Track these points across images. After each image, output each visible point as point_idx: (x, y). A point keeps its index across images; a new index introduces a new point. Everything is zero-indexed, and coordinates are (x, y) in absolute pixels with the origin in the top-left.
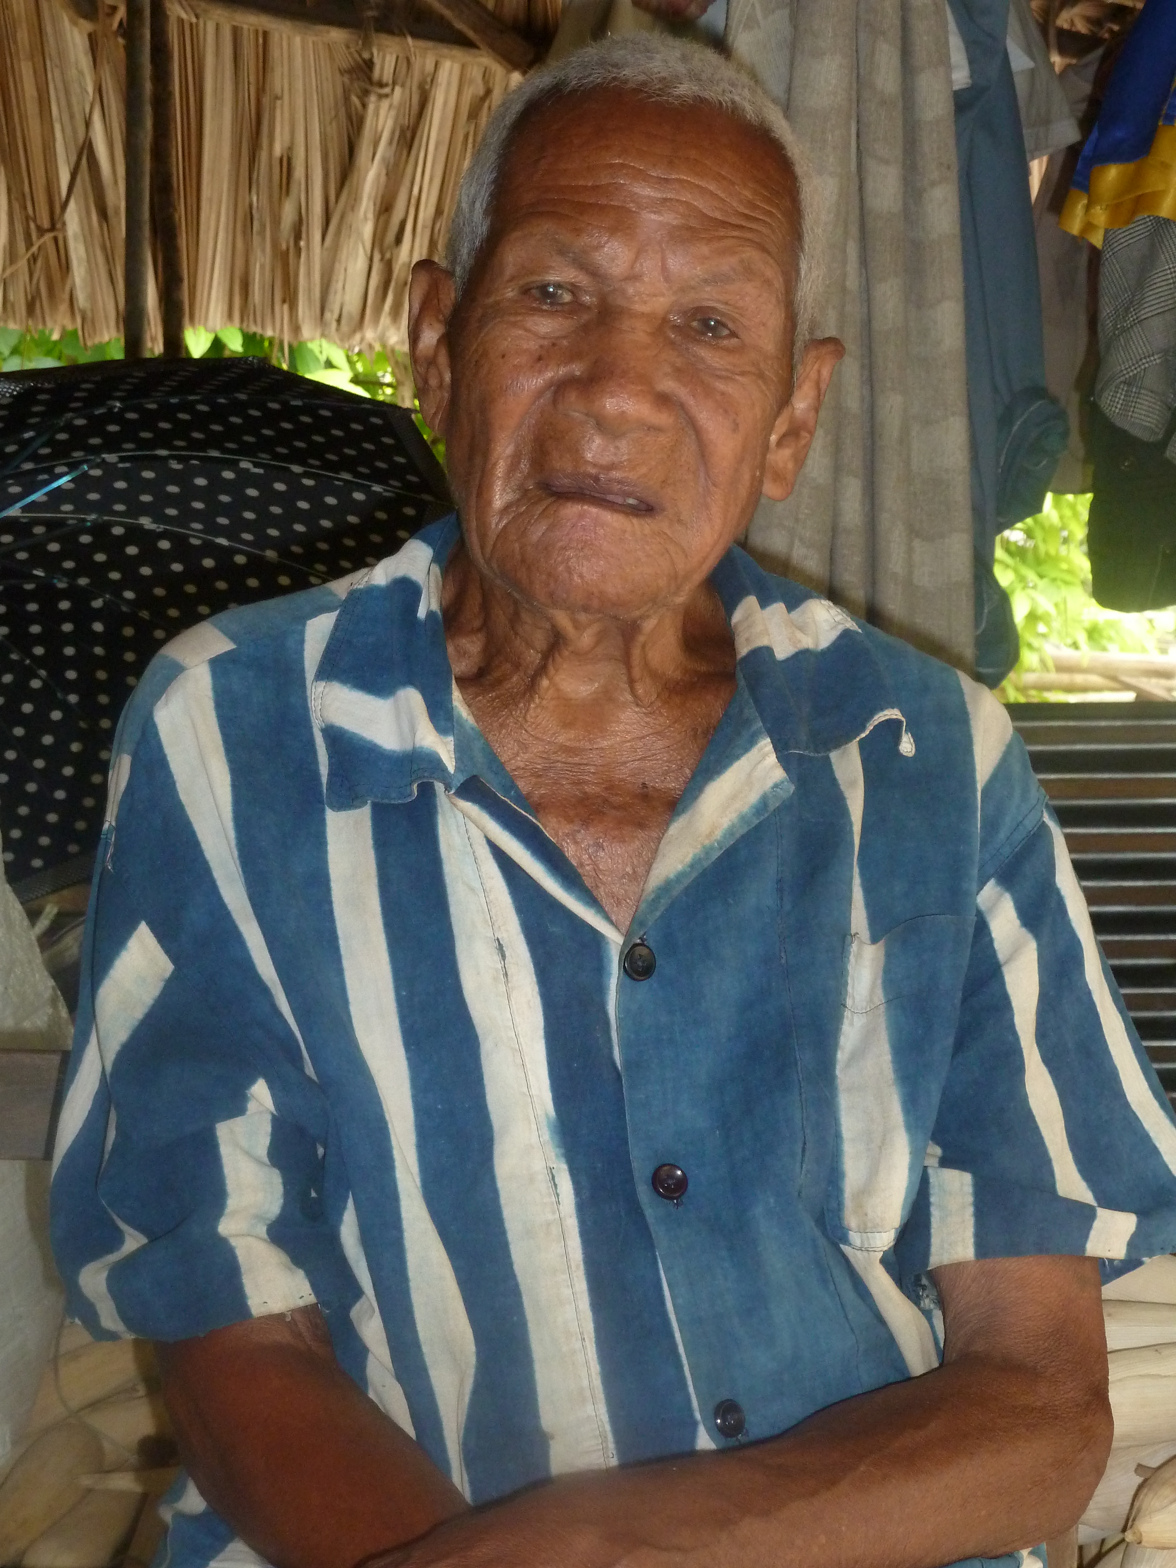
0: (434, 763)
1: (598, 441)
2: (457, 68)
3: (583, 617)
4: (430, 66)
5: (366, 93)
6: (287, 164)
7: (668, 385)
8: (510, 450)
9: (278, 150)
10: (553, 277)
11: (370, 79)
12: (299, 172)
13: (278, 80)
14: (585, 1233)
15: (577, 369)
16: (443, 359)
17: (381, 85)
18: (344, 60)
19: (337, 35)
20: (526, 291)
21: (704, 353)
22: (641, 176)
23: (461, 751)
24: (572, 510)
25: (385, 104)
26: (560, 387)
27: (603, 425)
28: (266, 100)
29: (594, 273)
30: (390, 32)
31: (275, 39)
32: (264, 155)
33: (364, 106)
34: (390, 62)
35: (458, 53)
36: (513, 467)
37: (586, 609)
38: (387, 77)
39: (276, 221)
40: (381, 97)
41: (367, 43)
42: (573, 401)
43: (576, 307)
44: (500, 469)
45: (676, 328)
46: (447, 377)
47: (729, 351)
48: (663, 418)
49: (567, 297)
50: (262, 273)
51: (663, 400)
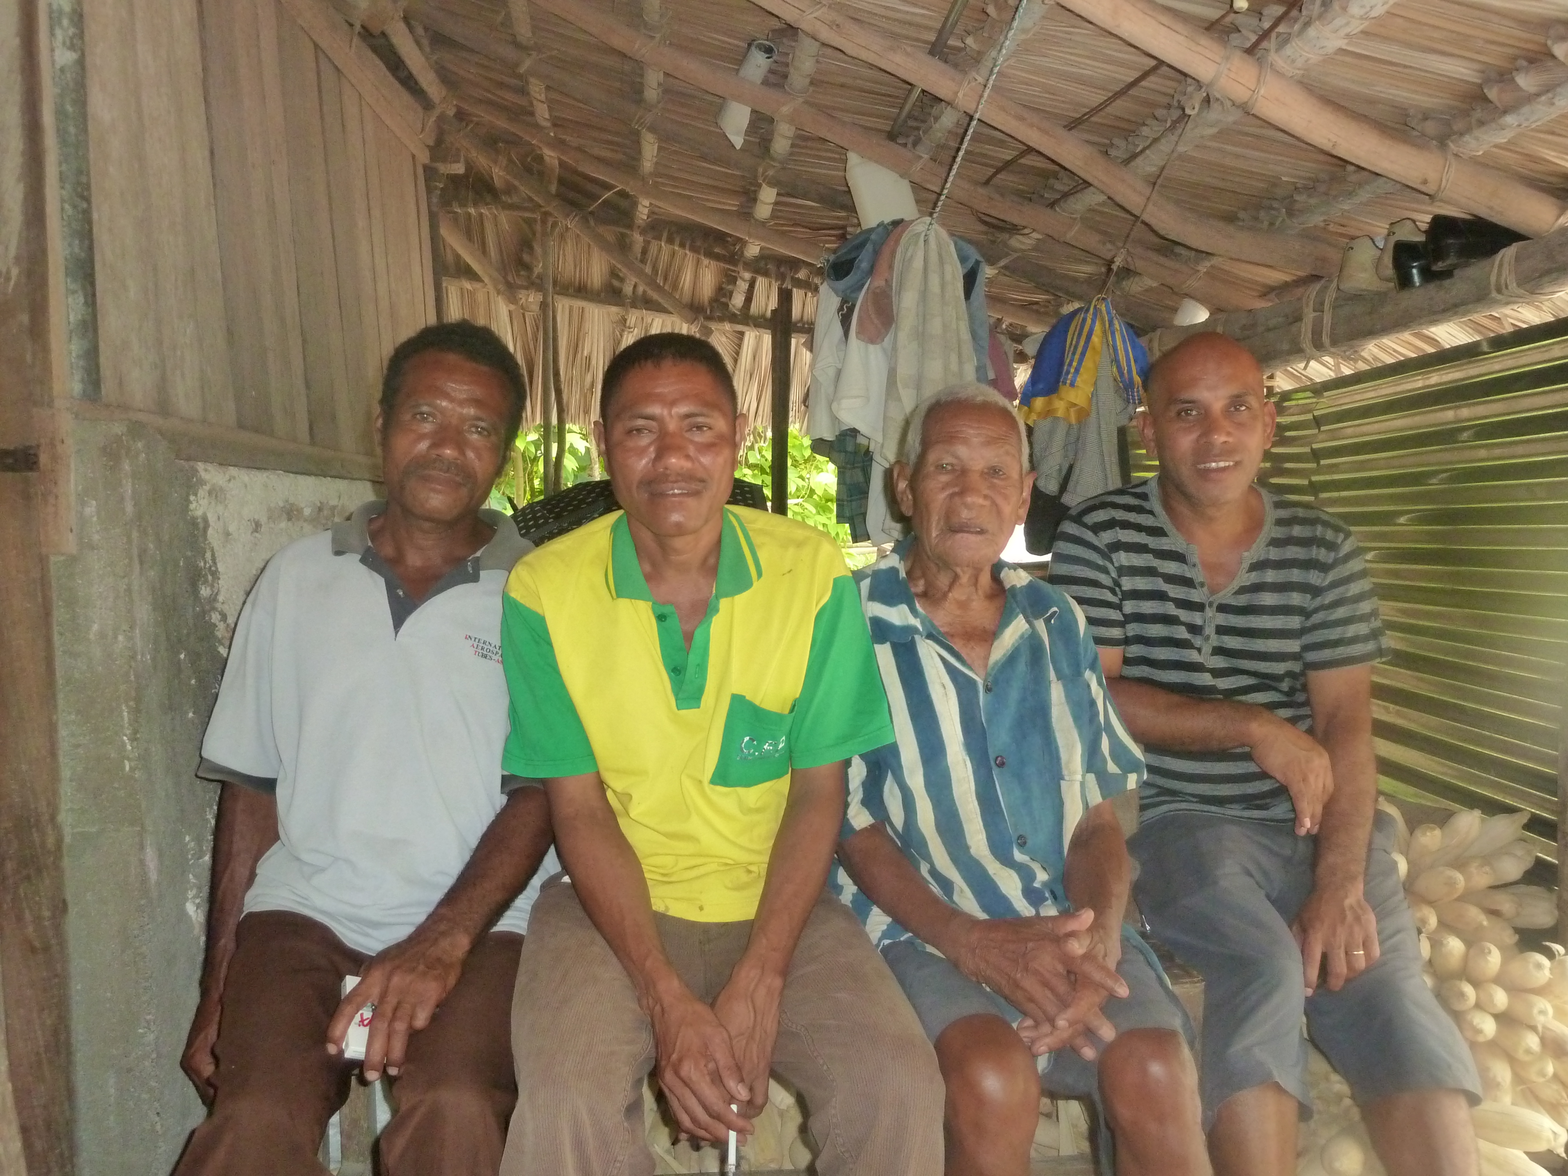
0: (914, 630)
1: (966, 511)
2: (661, 321)
3: (966, 569)
4: (650, 321)
5: (623, 331)
6: (589, 359)
7: (986, 492)
8: (937, 518)
9: (585, 354)
10: (945, 461)
11: (625, 326)
12: (594, 362)
13: (587, 325)
14: (975, 781)
15: (956, 489)
16: (908, 492)
17: (630, 328)
18: (617, 318)
19: (614, 309)
20: (937, 467)
21: (995, 481)
22: (971, 427)
23: (922, 623)
24: (959, 535)
25: (631, 335)
26: (952, 496)
27: (968, 507)
28: (581, 334)
29: (957, 457)
30: (636, 308)
31: (587, 310)
32: (579, 356)
33: (622, 336)
34: (634, 319)
35: (664, 316)
36: (938, 523)
37: (968, 566)
38: (632, 325)
39: (583, 380)
40: (629, 332)
41: (627, 312)
42: (957, 500)
43: (953, 471)
44: (934, 525)
45: (986, 473)
46: (910, 497)
47: (1003, 480)
48: (987, 503)
49: (949, 468)
50: (576, 401)
51: (986, 497)
